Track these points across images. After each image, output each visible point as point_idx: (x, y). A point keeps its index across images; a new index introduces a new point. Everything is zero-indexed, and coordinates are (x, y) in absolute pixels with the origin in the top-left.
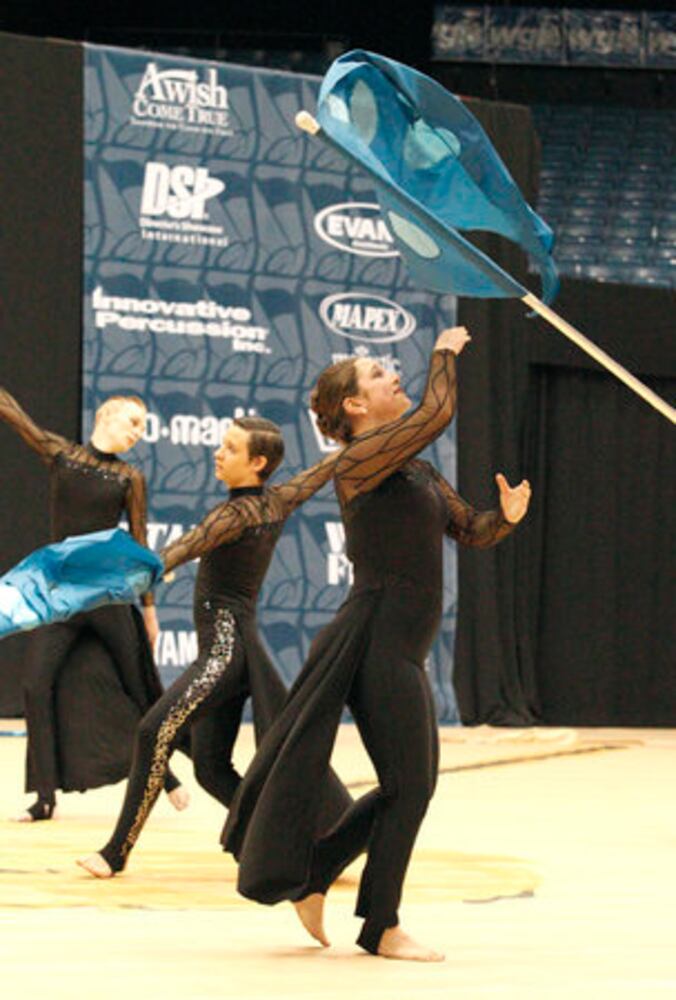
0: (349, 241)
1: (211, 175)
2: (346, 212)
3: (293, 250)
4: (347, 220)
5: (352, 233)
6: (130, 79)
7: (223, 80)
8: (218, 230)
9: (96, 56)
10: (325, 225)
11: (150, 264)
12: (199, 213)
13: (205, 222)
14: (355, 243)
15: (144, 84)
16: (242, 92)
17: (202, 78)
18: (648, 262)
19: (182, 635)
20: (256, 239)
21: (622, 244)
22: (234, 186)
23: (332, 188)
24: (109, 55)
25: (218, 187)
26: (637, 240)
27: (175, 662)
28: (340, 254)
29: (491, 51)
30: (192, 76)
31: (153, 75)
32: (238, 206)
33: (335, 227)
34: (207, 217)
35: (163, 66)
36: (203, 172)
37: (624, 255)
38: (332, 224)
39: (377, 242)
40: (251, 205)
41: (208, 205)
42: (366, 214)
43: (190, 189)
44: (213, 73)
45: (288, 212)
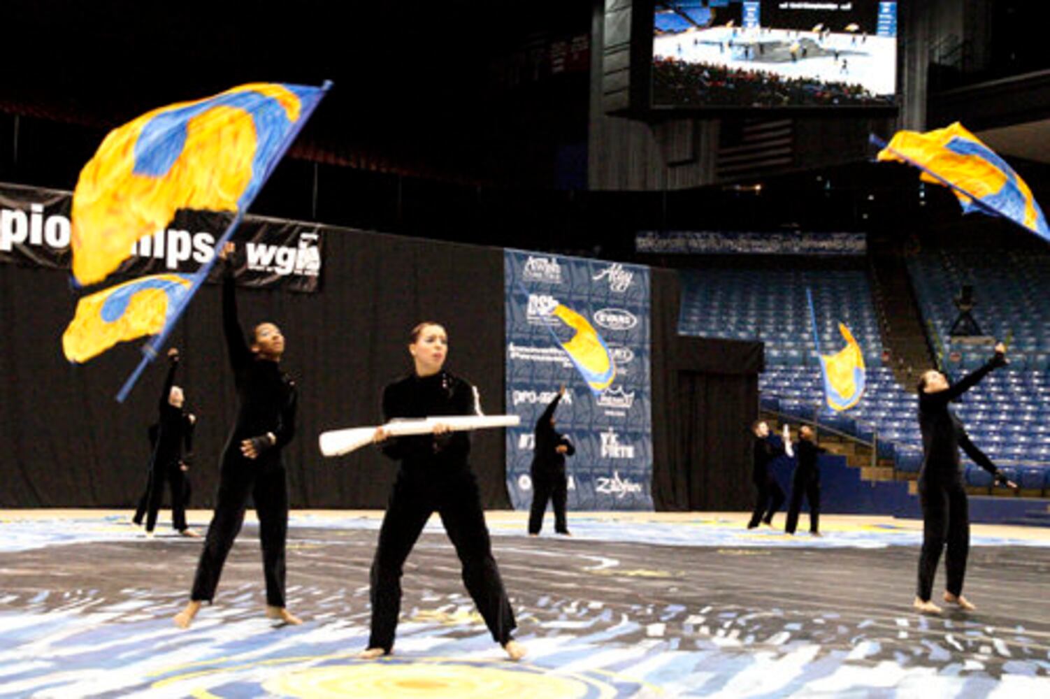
0: (607, 323)
1: (555, 299)
2: (606, 312)
4: (606, 315)
5: (608, 320)
6: (523, 261)
7: (559, 262)
9: (509, 254)
10: (598, 317)
11: (531, 333)
14: (610, 324)
15: (528, 264)
16: (565, 267)
17: (550, 261)
18: (723, 330)
21: (711, 323)
22: (562, 302)
23: (601, 303)
24: (515, 254)
25: (556, 303)
26: (718, 321)
28: (604, 328)
29: (659, 248)
30: (545, 261)
31: (531, 261)
33: (602, 318)
35: (535, 257)
36: (551, 298)
37: (713, 327)
39: (618, 324)
42: (614, 313)
43: (546, 304)
44: (554, 260)
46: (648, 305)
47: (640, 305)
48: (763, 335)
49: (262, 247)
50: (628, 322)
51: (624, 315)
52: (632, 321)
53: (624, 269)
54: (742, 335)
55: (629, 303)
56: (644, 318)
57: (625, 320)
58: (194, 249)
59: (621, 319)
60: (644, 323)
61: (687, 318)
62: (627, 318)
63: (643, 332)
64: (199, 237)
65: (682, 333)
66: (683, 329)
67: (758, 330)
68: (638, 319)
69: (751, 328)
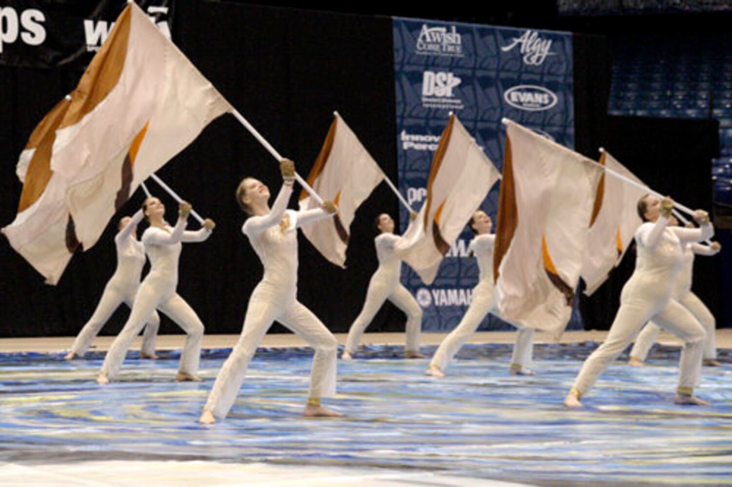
0: (520, 103)
1: (455, 76)
2: (519, 90)
3: (494, 109)
4: (519, 94)
5: (522, 100)
6: (415, 33)
7: (459, 31)
8: (458, 101)
9: (398, 24)
10: (509, 96)
11: (427, 118)
12: (449, 94)
13: (452, 98)
14: (524, 105)
15: (421, 35)
16: (468, 36)
17: (449, 30)
18: (667, 107)
19: (449, 291)
20: (476, 104)
21: (652, 99)
22: (466, 81)
23: (512, 79)
24: (405, 22)
25: (457, 81)
26: (660, 96)
27: (446, 304)
28: (517, 110)
29: (586, 11)
30: (444, 30)
31: (426, 30)
32: (468, 89)
33: (514, 97)
34: (453, 95)
35: (430, 26)
36: (450, 75)
37: (654, 104)
38: (513, 96)
39: (535, 103)
40: (474, 89)
41: (454, 90)
42: (529, 90)
43: (445, 83)
44: (454, 28)
45: (492, 91)
46: (571, 80)
47: (561, 80)
48: (717, 112)
49: (102, 25)
50: (546, 101)
51: (542, 92)
52: (551, 100)
53: (540, 36)
54: (691, 113)
55: (546, 79)
56: (565, 95)
57: (543, 100)
58: (21, 29)
59: (539, 98)
60: (566, 102)
61: (622, 94)
62: (546, 96)
63: (565, 112)
64: (27, 15)
65: (616, 113)
66: (618, 108)
67: (712, 106)
68: (558, 96)
69: (702, 104)
